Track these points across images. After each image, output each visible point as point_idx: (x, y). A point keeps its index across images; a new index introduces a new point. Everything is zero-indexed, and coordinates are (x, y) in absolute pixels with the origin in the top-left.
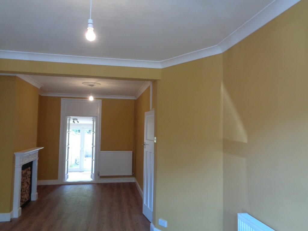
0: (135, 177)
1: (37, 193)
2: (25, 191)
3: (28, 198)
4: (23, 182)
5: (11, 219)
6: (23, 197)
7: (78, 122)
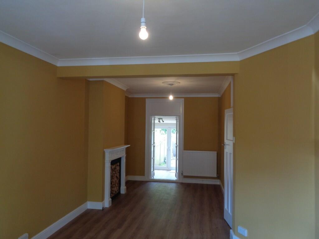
0: (220, 179)
1: (125, 187)
2: (115, 184)
3: (118, 191)
4: (113, 176)
5: (103, 208)
6: (113, 189)
7: (163, 121)
